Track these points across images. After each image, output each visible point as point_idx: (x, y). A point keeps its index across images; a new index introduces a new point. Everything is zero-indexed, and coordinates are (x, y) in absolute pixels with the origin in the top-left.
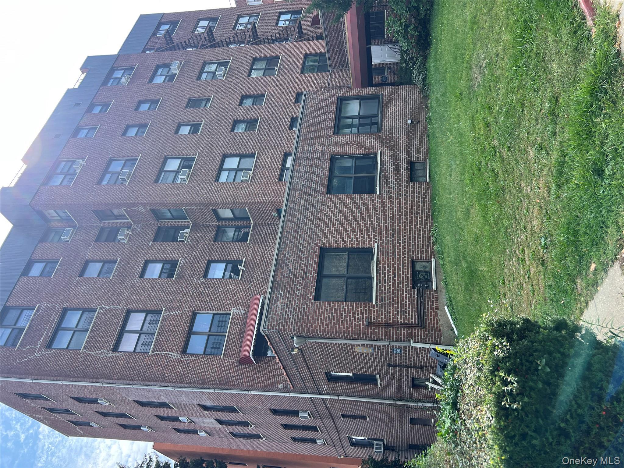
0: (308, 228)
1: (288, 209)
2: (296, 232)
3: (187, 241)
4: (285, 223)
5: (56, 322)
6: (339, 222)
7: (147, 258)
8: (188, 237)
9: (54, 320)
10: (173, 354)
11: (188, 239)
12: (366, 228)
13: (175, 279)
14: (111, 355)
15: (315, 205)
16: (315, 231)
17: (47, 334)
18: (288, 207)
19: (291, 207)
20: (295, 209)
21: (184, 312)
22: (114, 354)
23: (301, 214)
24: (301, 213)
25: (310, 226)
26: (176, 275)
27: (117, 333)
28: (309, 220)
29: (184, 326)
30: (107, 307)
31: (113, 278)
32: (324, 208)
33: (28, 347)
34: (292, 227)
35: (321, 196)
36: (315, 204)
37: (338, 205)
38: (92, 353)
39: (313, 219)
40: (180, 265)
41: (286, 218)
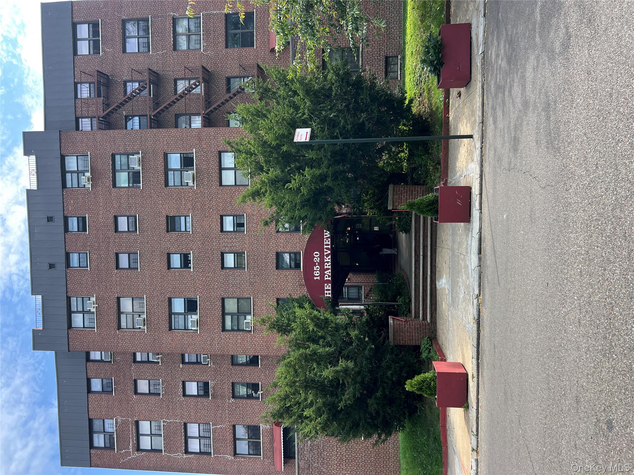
0: (316, 466)
1: (299, 449)
2: (308, 469)
3: (210, 364)
4: (299, 461)
5: (135, 432)
6: (337, 462)
7: (182, 379)
8: (210, 361)
9: (132, 430)
10: (228, 456)
11: (210, 362)
12: (356, 468)
13: (211, 398)
14: (185, 457)
15: (319, 446)
16: (321, 468)
17: (133, 441)
18: (299, 447)
19: (301, 447)
20: (305, 449)
21: (226, 425)
22: (187, 456)
23: (309, 454)
24: (309, 452)
25: (317, 464)
26: (211, 396)
27: (183, 441)
28: (316, 459)
29: (230, 437)
30: (168, 421)
31: (162, 396)
32: (325, 448)
33: (124, 451)
34: (305, 465)
35: (322, 438)
36: (319, 444)
37: (335, 447)
38: (172, 455)
39: (319, 458)
40: (211, 387)
41: (299, 457)
